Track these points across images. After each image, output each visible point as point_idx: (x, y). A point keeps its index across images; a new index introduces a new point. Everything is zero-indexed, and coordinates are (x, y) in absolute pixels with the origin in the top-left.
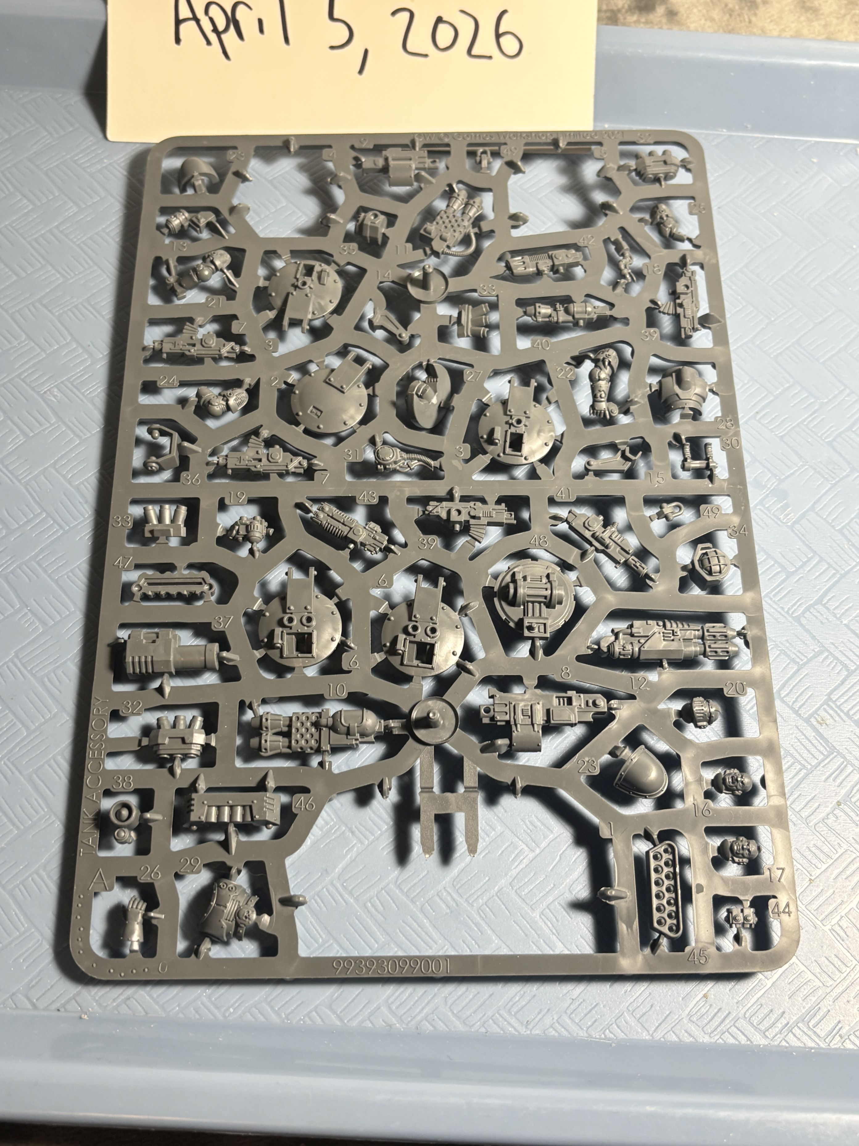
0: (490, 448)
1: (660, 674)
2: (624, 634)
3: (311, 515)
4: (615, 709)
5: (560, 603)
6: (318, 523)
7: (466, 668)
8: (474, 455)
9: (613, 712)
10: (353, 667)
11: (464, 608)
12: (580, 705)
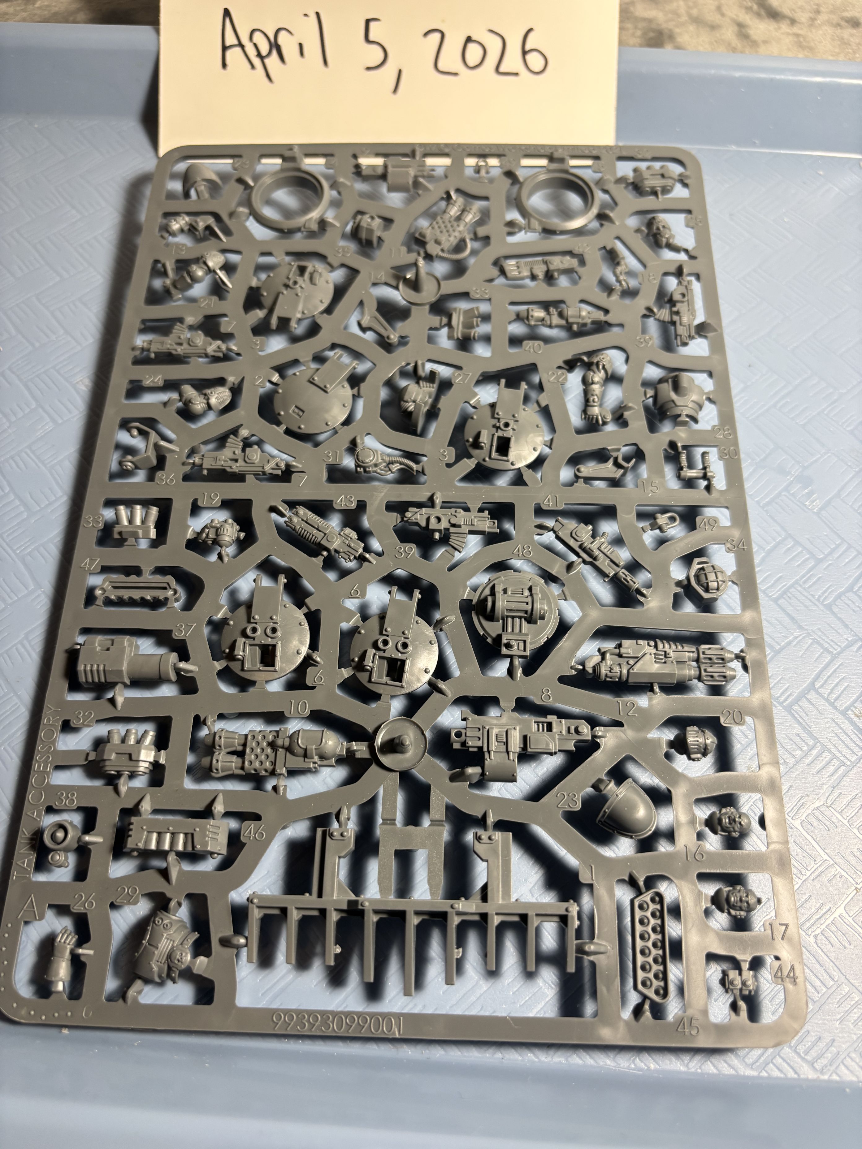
0: (475, 452)
1: (650, 700)
2: (612, 654)
3: (286, 519)
4: (600, 737)
5: (542, 618)
7: (438, 687)
8: (458, 459)
9: (598, 740)
10: (317, 683)
11: (440, 622)
12: (561, 732)
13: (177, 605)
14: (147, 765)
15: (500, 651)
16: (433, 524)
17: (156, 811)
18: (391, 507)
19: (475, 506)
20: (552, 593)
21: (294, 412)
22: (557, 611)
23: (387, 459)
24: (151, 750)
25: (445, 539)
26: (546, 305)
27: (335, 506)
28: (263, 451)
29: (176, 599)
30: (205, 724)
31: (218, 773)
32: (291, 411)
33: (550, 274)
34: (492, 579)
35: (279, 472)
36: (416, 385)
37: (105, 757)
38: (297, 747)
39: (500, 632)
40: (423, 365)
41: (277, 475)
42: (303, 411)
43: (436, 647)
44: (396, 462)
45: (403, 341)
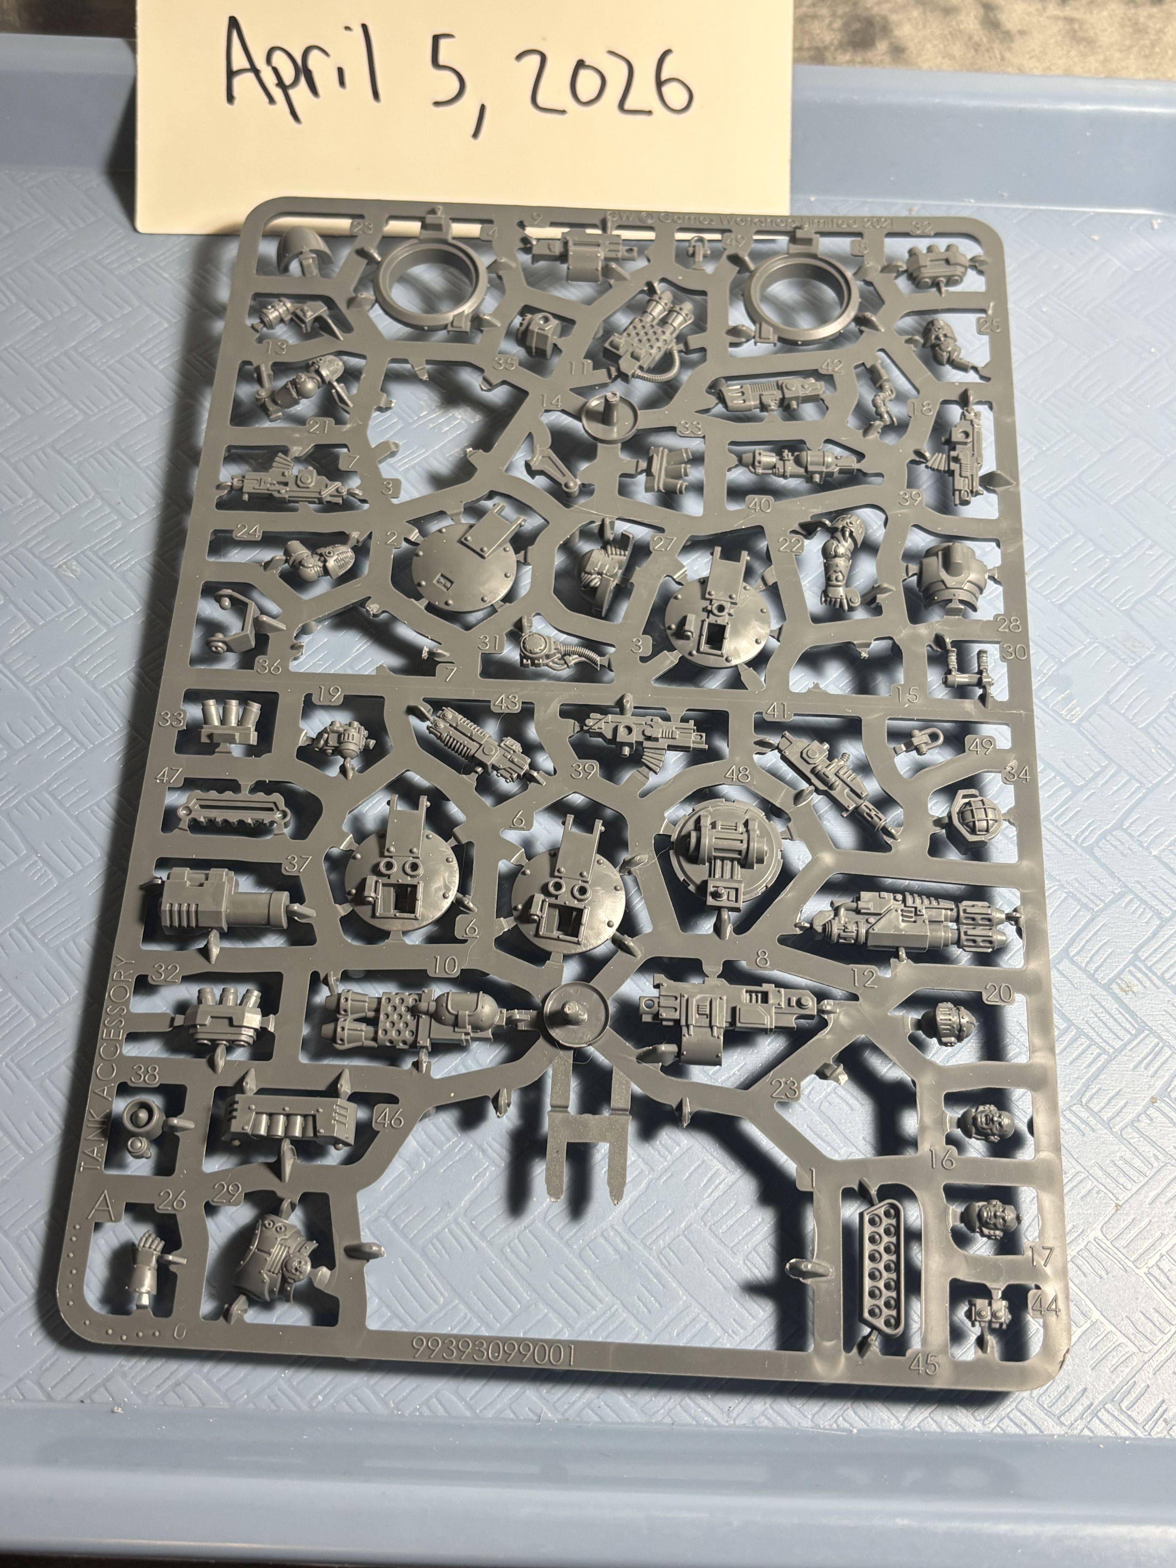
13: (287, 831)
14: (251, 1033)
15: (705, 901)
20: (774, 830)
21: (438, 582)
22: (780, 853)
23: (563, 649)
26: (779, 448)
27: (493, 708)
29: (285, 824)
31: (344, 1044)
32: (435, 582)
33: (786, 403)
34: (696, 810)
36: (603, 552)
38: (447, 1013)
39: (706, 877)
40: (612, 524)
42: (452, 583)
43: (622, 895)
44: (574, 653)
45: (586, 490)
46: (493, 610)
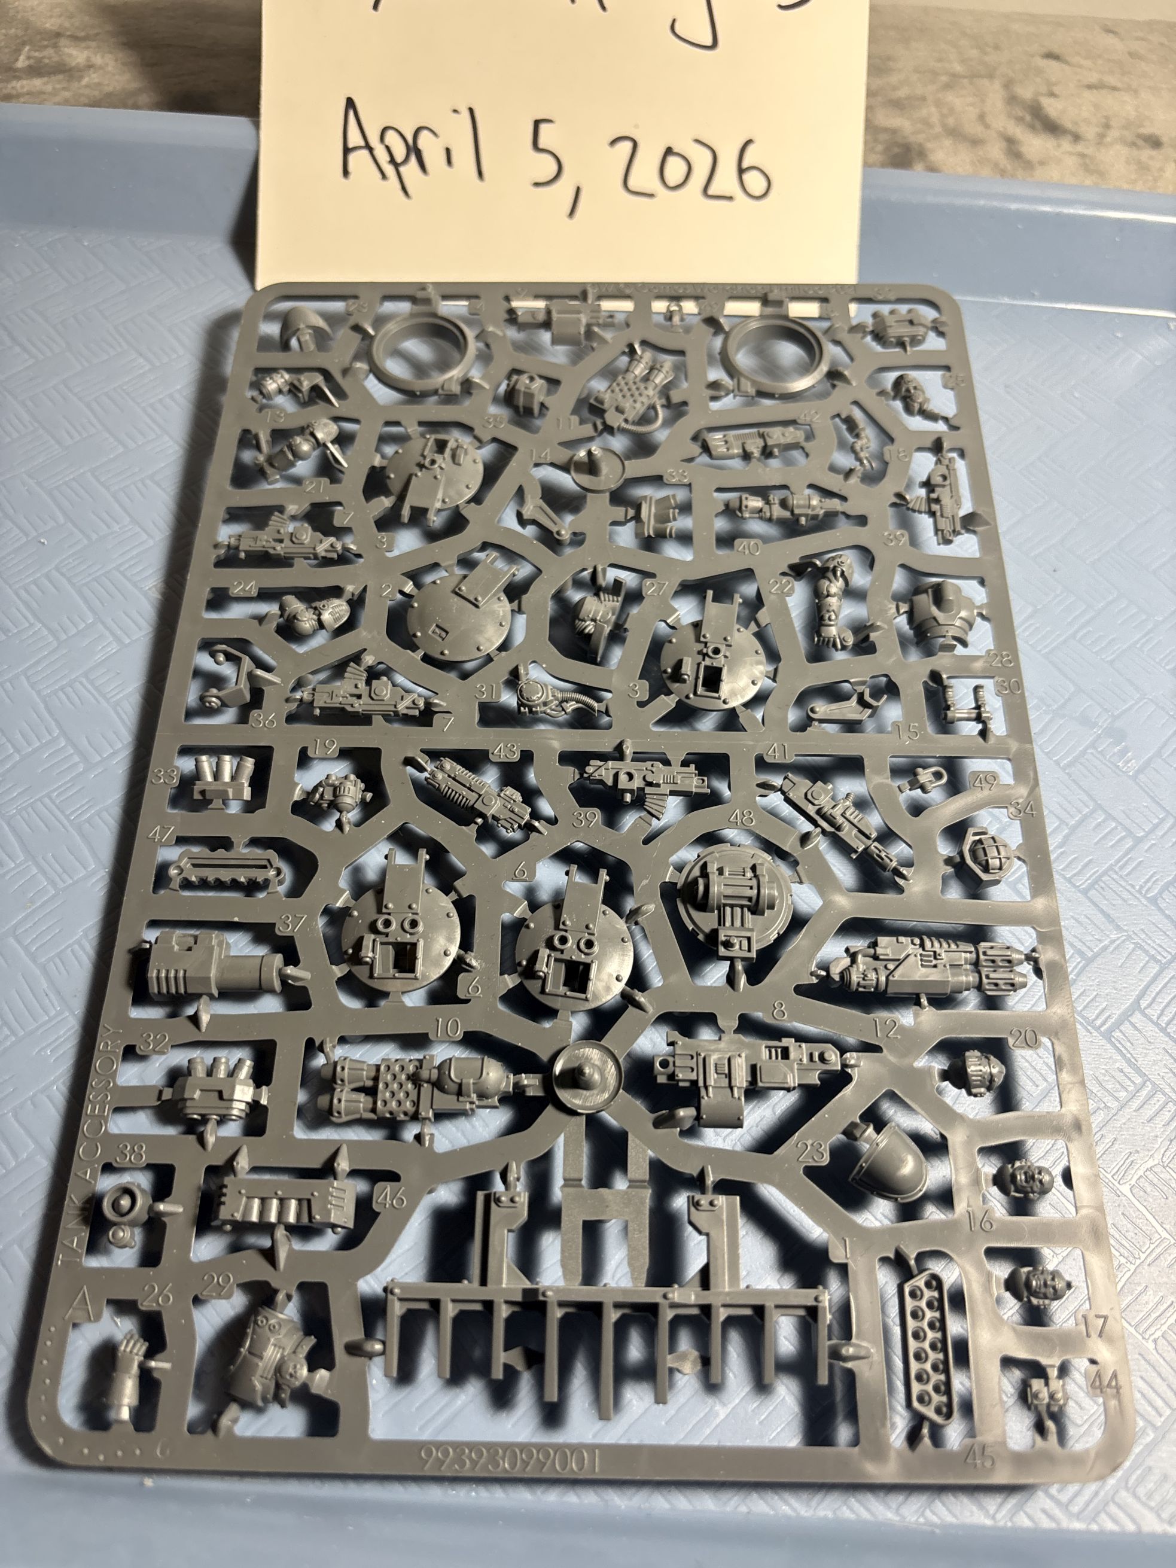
1: (916, 1016)
2: (865, 956)
3: (426, 774)
4: (852, 1066)
5: (771, 907)
6: (434, 786)
9: (849, 1071)
11: (635, 912)
13: (282, 889)
14: (243, 1106)
16: (623, 782)
17: (255, 1169)
18: (566, 758)
19: (676, 757)
23: (559, 695)
24: (248, 1086)
25: (639, 801)
28: (394, 685)
30: (322, 1051)
35: (416, 713)
37: (186, 1096)
39: (716, 926)
41: (414, 716)
42: (447, 633)
43: (630, 946)
44: (572, 700)
46: (489, 659)
